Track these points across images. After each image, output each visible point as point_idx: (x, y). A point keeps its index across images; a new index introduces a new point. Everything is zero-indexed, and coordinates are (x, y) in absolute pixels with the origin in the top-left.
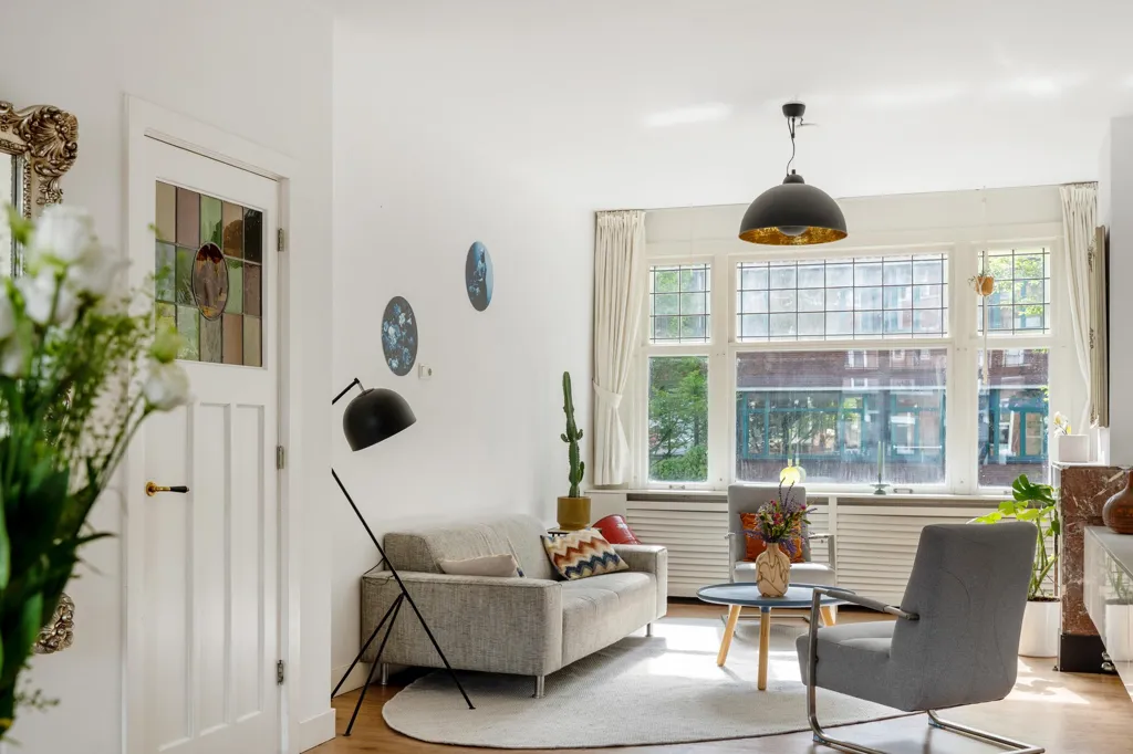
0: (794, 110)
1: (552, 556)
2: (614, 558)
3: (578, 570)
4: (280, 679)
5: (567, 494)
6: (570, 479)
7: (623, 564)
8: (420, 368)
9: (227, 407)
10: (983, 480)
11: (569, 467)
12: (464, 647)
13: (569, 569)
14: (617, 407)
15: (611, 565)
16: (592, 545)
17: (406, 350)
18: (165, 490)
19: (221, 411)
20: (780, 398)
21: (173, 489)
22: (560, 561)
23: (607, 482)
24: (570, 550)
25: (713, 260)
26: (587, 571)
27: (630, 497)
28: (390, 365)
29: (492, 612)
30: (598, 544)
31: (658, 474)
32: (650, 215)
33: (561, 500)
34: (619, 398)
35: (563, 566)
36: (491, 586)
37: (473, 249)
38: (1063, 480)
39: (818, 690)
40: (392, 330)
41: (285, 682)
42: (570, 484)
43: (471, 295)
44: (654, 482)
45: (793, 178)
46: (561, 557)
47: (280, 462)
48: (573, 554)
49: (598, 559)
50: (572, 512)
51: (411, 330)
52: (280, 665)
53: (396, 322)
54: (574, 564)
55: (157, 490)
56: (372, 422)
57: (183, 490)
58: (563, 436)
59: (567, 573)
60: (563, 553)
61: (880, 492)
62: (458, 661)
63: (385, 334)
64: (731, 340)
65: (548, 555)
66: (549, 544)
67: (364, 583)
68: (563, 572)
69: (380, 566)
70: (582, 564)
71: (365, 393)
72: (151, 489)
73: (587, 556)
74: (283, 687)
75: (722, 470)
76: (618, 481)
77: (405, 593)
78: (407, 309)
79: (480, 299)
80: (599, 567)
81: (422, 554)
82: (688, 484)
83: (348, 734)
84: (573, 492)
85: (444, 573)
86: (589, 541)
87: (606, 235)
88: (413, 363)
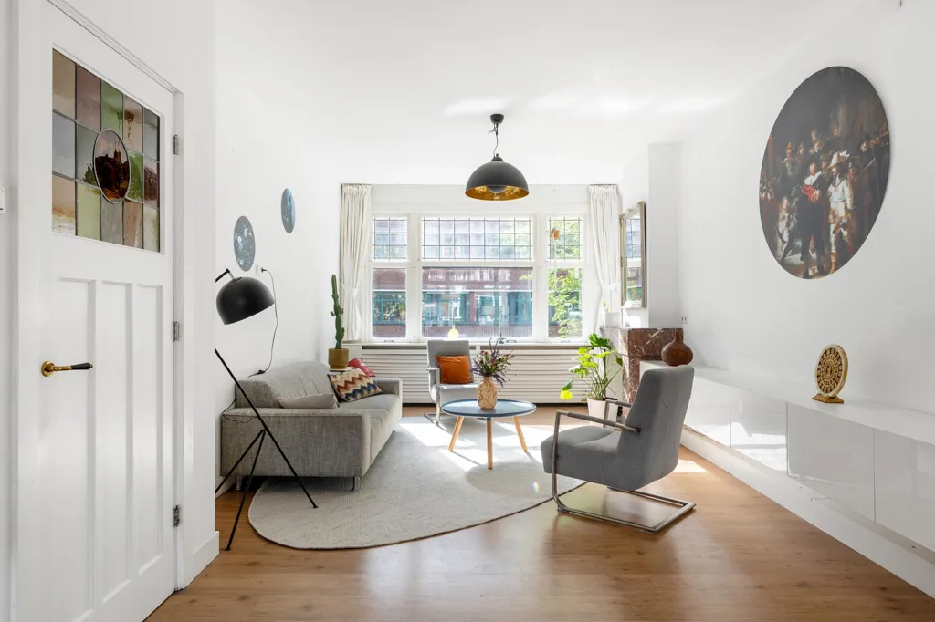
0: (497, 119)
1: (336, 387)
2: (374, 387)
3: (354, 395)
4: (177, 521)
5: (334, 347)
6: (337, 338)
7: (379, 390)
8: (257, 267)
9: (129, 286)
10: (550, 335)
11: (335, 331)
12: (303, 461)
13: (348, 395)
14: (355, 296)
15: (372, 391)
16: (360, 379)
17: (249, 254)
18: (64, 369)
19: (123, 289)
20: (387, 294)
21: (75, 368)
22: (342, 390)
23: (350, 339)
24: (347, 382)
25: (408, 215)
26: (359, 395)
27: (364, 348)
28: (239, 263)
29: (324, 434)
30: (364, 378)
31: (377, 333)
32: (373, 188)
33: (330, 351)
34: (356, 291)
35: (343, 393)
36: (324, 417)
37: (286, 192)
38: (629, 336)
39: (557, 475)
40: (240, 239)
41: (180, 524)
42: (336, 341)
43: (284, 222)
44: (375, 338)
45: (497, 159)
46: (341, 387)
47: (176, 335)
48: (350, 385)
49: (365, 387)
50: (338, 358)
51: (250, 241)
52: (176, 510)
53: (242, 234)
54: (351, 391)
55: (56, 369)
56: (241, 302)
57: (87, 367)
58: (332, 313)
59: (346, 397)
60: (343, 384)
61: (501, 342)
62: (301, 471)
63: (236, 242)
64: (419, 260)
65: (333, 386)
66: (333, 379)
67: (224, 420)
68: (344, 397)
69: (233, 405)
70: (355, 391)
71: (234, 281)
72: (47, 369)
73: (358, 385)
74: (179, 527)
75: (414, 332)
76: (356, 338)
77: (266, 429)
78: (249, 225)
79: (289, 226)
80: (366, 393)
81: (266, 395)
82: (395, 339)
83: (228, 548)
84: (338, 346)
85: (282, 407)
86: (357, 376)
87: (348, 197)
88: (252, 263)
